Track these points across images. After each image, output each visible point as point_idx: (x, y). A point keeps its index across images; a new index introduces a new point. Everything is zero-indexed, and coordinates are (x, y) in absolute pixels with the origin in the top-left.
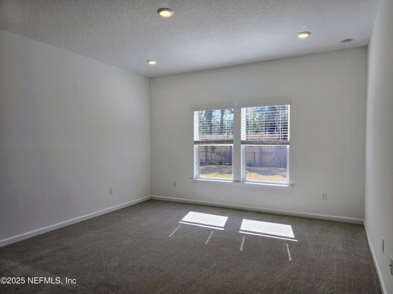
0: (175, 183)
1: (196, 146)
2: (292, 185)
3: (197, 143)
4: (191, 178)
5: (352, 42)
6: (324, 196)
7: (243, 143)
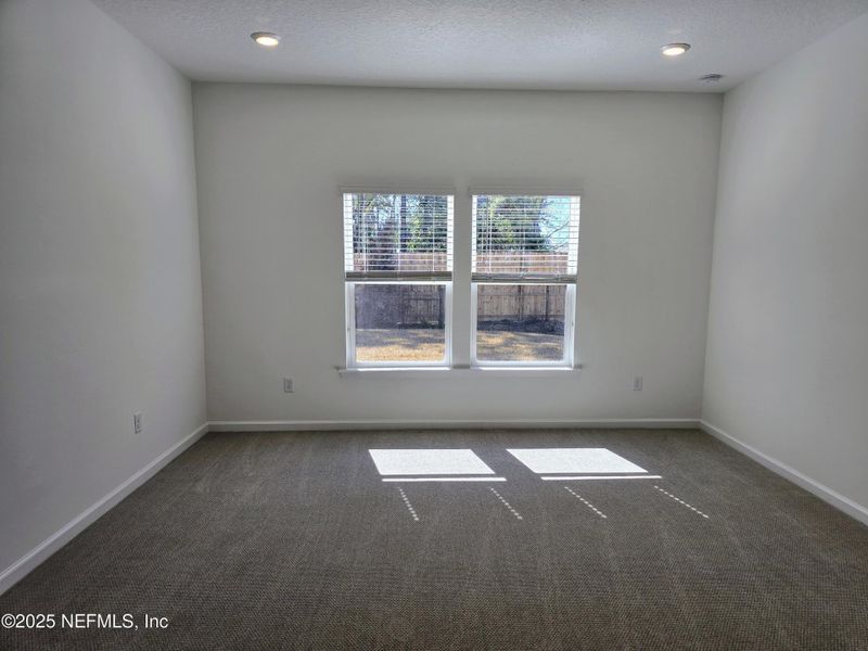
0: (290, 382)
1: (350, 285)
2: (578, 366)
3: (351, 276)
4: (338, 368)
5: (720, 80)
6: (638, 384)
7: (476, 278)
